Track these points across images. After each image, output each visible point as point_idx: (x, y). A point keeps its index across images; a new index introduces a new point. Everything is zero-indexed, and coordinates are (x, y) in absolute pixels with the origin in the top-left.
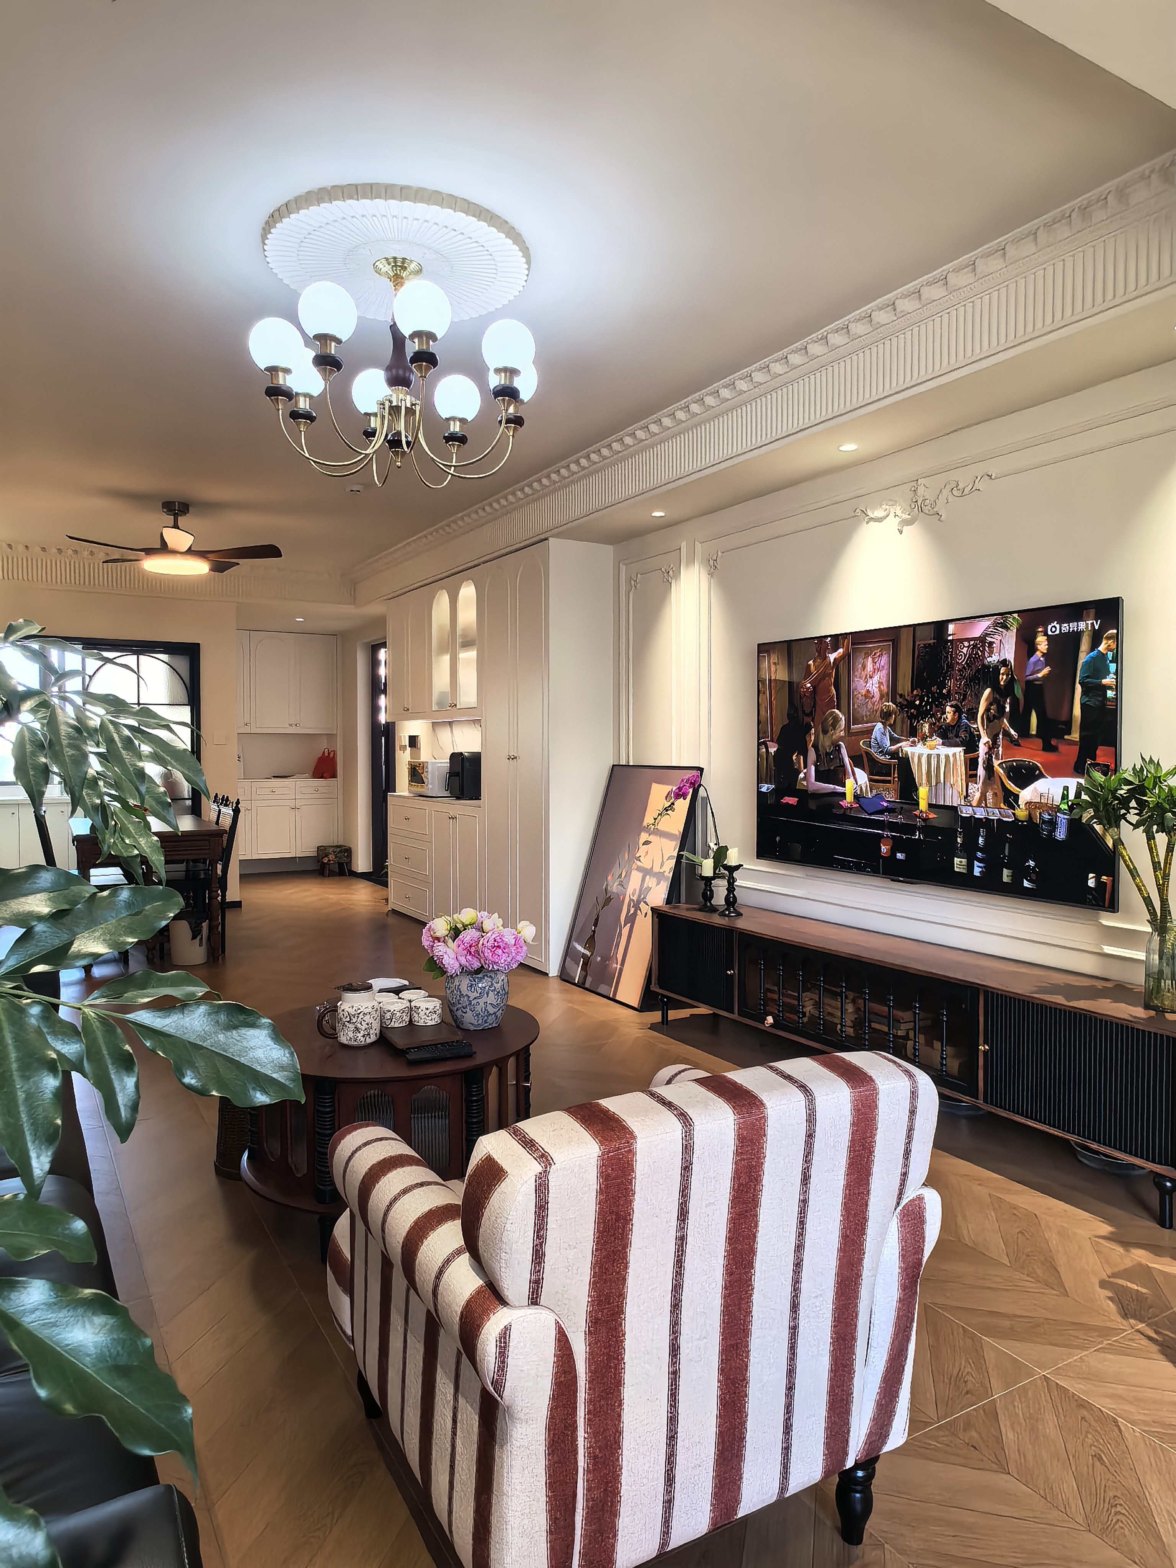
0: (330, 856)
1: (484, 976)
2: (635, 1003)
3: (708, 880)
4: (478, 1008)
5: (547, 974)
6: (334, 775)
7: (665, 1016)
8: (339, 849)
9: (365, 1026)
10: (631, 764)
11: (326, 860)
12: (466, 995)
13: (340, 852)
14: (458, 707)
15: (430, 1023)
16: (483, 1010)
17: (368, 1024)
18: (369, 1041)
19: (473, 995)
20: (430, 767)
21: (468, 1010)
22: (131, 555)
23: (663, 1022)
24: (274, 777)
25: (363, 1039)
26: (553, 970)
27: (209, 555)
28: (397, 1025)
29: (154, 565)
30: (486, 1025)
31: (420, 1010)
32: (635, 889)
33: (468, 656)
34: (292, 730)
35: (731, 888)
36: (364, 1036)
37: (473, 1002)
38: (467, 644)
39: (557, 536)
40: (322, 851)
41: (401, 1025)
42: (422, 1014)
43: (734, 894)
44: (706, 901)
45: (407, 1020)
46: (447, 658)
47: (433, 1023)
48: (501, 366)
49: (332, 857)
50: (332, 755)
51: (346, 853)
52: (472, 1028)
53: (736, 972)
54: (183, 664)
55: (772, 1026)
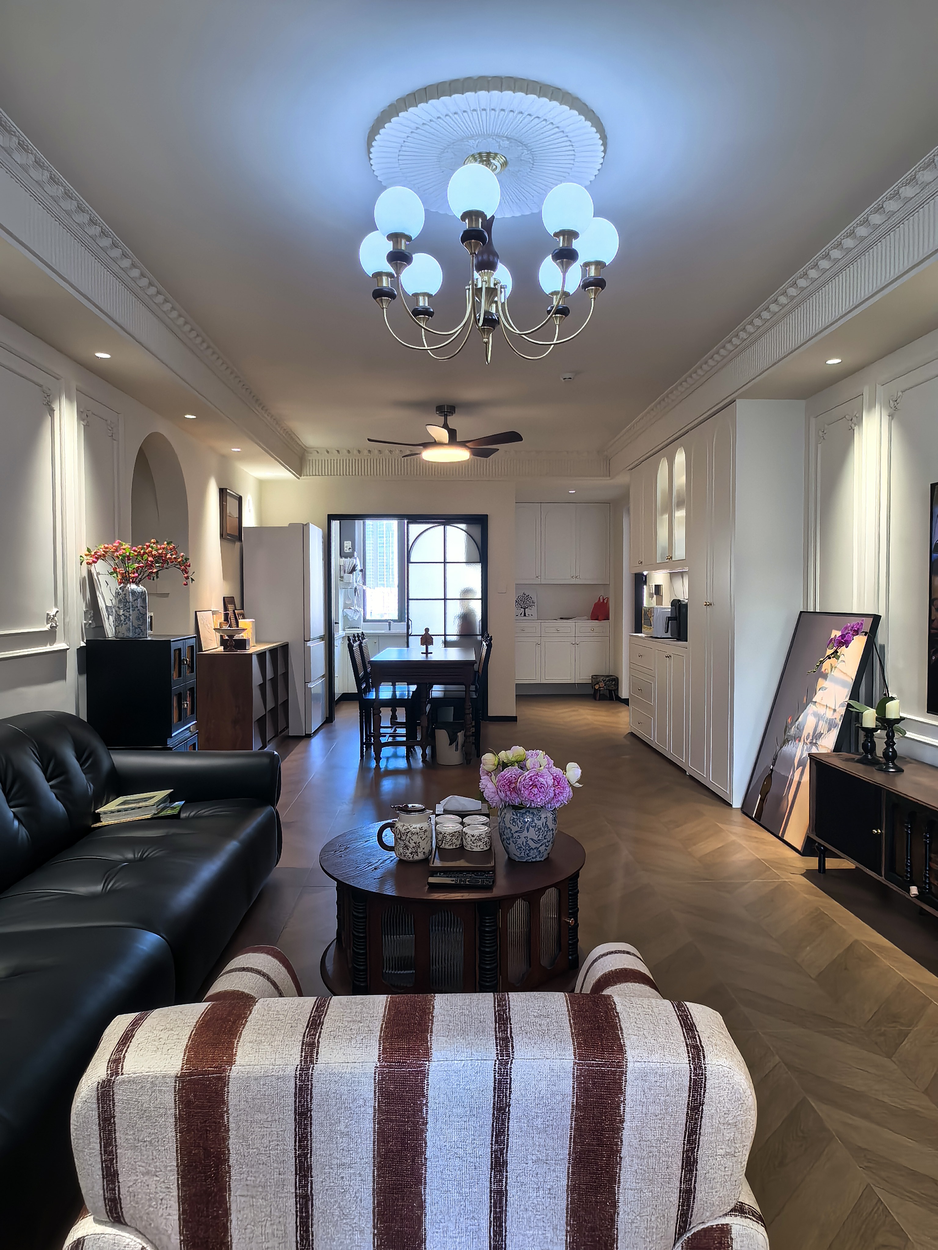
0: (600, 684)
1: (526, 812)
2: (799, 845)
3: (870, 732)
4: (520, 841)
5: (731, 805)
6: (607, 618)
7: (822, 864)
8: (607, 679)
9: (412, 844)
10: (818, 611)
11: (597, 687)
12: (509, 828)
13: (609, 681)
14: (673, 559)
15: (475, 849)
16: (525, 844)
17: (415, 843)
18: (416, 858)
19: (514, 829)
20: (655, 612)
21: (511, 842)
22: (416, 449)
23: (819, 870)
24: (561, 618)
25: (411, 856)
26: (737, 803)
27: (467, 444)
28: (447, 847)
29: (430, 455)
30: (529, 858)
31: (467, 836)
32: (809, 733)
33: (680, 514)
34: (573, 581)
35: (890, 742)
36: (411, 853)
37: (515, 835)
38: (680, 505)
39: (743, 396)
40: (595, 678)
41: (451, 847)
42: (469, 839)
43: (893, 749)
44: (866, 753)
45: (459, 842)
46: (666, 516)
47: (478, 849)
48: (558, 230)
49: (602, 684)
50: (605, 601)
51: (614, 682)
52: (517, 860)
53: (883, 832)
54: (477, 531)
55: (917, 897)
